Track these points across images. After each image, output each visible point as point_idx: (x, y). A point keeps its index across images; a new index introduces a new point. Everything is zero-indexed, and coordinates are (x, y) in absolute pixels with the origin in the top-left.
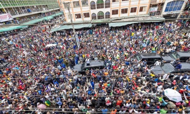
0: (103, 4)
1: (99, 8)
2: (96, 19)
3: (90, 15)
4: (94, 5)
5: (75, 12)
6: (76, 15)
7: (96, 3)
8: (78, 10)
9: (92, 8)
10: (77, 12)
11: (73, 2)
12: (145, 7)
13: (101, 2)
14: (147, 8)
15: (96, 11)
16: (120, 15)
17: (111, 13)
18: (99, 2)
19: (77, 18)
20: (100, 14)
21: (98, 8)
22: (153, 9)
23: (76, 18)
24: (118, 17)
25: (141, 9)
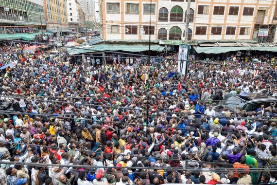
0: (181, 15)
1: (175, 21)
2: (166, 39)
3: (156, 31)
4: (165, 14)
5: (128, 23)
6: (127, 27)
7: (169, 11)
8: (133, 19)
9: (160, 19)
10: (130, 23)
11: (127, 4)
12: (248, 28)
13: (178, 12)
14: (251, 31)
15: (168, 25)
16: (209, 37)
17: (194, 32)
18: (175, 11)
19: (130, 33)
20: (173, 31)
21: (172, 20)
22: (261, 31)
23: (126, 33)
24: (206, 39)
25: (242, 32)
